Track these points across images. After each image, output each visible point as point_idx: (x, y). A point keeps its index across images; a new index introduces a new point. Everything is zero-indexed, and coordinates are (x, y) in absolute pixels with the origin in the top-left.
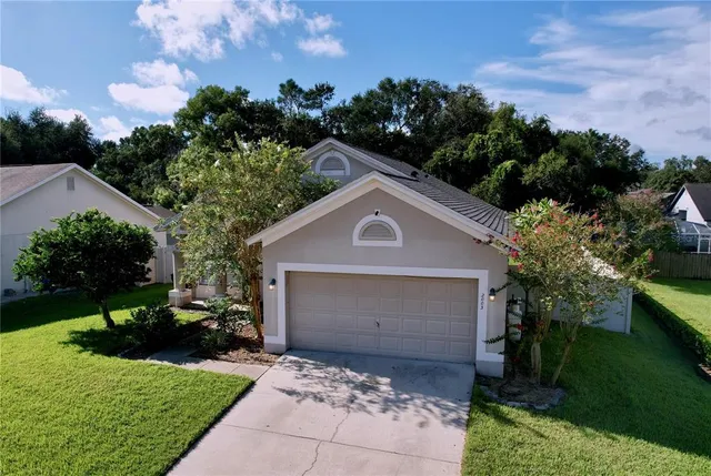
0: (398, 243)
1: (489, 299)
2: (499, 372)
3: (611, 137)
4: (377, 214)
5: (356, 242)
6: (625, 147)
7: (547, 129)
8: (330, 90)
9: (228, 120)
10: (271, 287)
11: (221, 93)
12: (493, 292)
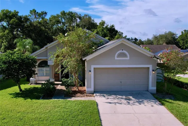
0: (128, 58)
1: (152, 73)
2: (155, 92)
3: (119, 31)
4: (123, 50)
5: (116, 58)
6: (122, 34)
7: (114, 28)
8: (46, 13)
9: (14, 21)
10: (90, 73)
11: (10, 12)
12: (153, 71)
